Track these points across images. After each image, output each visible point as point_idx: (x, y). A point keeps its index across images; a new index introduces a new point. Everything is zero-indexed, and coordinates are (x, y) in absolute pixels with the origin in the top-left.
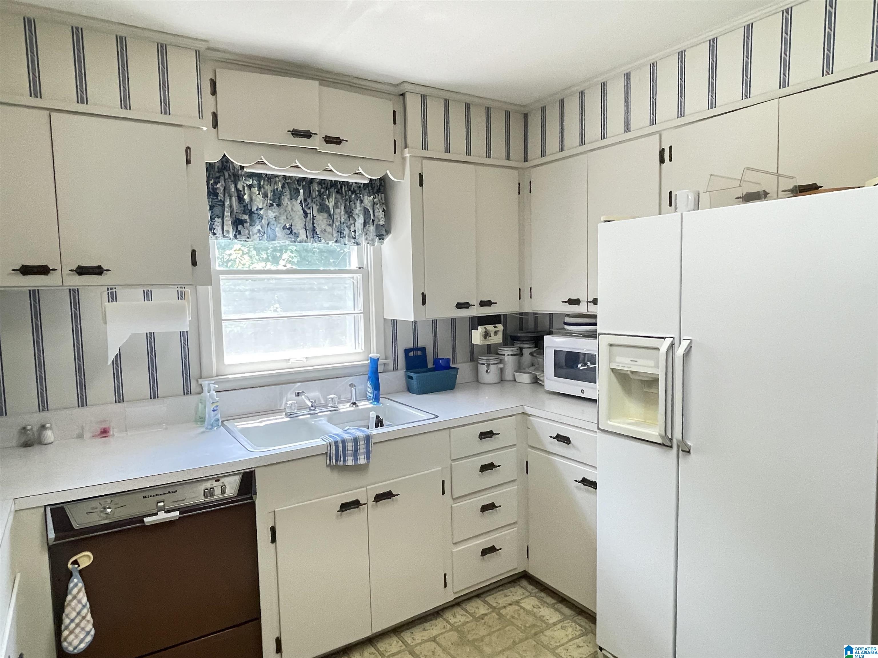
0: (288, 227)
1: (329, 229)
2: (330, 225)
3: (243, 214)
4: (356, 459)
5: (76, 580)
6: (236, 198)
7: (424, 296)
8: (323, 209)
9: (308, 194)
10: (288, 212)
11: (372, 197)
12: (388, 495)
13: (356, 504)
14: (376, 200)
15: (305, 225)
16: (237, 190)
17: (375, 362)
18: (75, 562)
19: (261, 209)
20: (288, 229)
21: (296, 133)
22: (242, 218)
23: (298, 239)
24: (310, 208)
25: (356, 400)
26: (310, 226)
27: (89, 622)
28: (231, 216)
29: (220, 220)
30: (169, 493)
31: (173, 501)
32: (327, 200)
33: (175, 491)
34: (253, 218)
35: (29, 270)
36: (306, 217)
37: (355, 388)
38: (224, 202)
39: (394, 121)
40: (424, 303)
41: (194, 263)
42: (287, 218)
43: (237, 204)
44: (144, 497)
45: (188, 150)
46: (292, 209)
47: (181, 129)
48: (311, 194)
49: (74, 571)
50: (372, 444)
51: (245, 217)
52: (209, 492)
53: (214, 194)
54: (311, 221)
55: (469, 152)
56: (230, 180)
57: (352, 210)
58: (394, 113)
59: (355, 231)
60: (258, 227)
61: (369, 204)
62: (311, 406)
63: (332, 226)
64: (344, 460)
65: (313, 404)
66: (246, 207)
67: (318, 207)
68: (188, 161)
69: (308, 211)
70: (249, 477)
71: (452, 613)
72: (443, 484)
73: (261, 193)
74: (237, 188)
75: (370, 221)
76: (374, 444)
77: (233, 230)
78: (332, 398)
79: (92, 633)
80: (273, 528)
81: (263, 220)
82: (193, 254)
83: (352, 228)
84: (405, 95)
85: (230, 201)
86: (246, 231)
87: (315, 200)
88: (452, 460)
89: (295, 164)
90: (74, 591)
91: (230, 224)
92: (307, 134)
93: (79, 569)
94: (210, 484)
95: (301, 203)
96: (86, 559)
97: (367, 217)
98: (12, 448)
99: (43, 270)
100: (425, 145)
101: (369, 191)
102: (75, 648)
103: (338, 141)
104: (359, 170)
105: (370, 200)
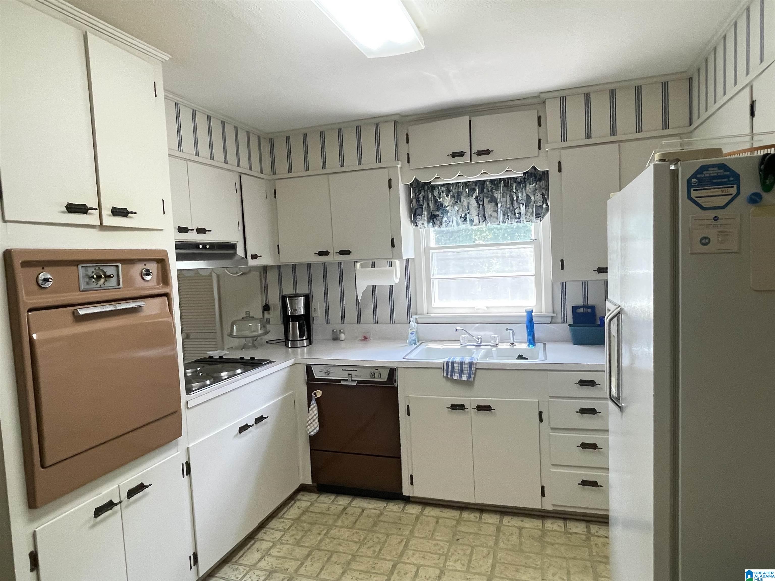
0: (462, 216)
1: (495, 214)
2: (495, 211)
3: (437, 211)
4: (461, 376)
5: (313, 402)
6: (433, 201)
7: (562, 262)
8: (494, 200)
9: (482, 191)
10: (463, 206)
11: (534, 184)
12: (488, 408)
13: (462, 407)
14: (537, 186)
15: (479, 213)
16: (434, 197)
17: (530, 313)
18: (315, 394)
19: (448, 206)
20: (463, 218)
21: (454, 155)
22: (436, 214)
23: (474, 224)
24: (481, 201)
25: (514, 341)
26: (481, 213)
27: (316, 423)
28: (428, 213)
29: (420, 217)
30: (354, 370)
31: (356, 376)
32: (495, 193)
33: (357, 371)
34: (442, 213)
35: (321, 254)
36: (479, 207)
37: (513, 332)
38: (423, 205)
39: (539, 124)
40: (563, 268)
41: (393, 246)
42: (463, 211)
43: (433, 205)
44: (343, 370)
45: (390, 180)
46: (468, 204)
47: (386, 170)
48: (484, 191)
49: (313, 397)
50: (474, 369)
51: (438, 213)
52: (372, 375)
53: (418, 201)
54: (483, 210)
55: (613, 132)
56: (429, 191)
57: (518, 197)
58: (539, 118)
59: (520, 213)
60: (445, 219)
61: (530, 191)
62: (478, 341)
63: (497, 211)
64: (452, 375)
65: (480, 340)
66: (440, 206)
67: (489, 199)
68: (390, 187)
69: (481, 203)
70: (392, 372)
71: (553, 521)
72: (541, 414)
73: (449, 195)
74: (434, 195)
75: (530, 203)
76: (476, 369)
77: (428, 222)
78: (495, 337)
79: (318, 429)
80: (408, 406)
81: (449, 214)
82: (393, 240)
83: (517, 211)
84: (545, 102)
85: (428, 204)
86: (439, 222)
87: (486, 194)
88: (550, 397)
89: (459, 174)
90: (312, 407)
91: (426, 219)
92: (461, 154)
93: (316, 397)
94: (373, 370)
95: (476, 197)
96: (319, 393)
97: (528, 201)
98: (329, 340)
99: (326, 253)
100: (564, 138)
101: (532, 179)
102: (310, 433)
103: (487, 152)
104: (508, 168)
105: (532, 187)
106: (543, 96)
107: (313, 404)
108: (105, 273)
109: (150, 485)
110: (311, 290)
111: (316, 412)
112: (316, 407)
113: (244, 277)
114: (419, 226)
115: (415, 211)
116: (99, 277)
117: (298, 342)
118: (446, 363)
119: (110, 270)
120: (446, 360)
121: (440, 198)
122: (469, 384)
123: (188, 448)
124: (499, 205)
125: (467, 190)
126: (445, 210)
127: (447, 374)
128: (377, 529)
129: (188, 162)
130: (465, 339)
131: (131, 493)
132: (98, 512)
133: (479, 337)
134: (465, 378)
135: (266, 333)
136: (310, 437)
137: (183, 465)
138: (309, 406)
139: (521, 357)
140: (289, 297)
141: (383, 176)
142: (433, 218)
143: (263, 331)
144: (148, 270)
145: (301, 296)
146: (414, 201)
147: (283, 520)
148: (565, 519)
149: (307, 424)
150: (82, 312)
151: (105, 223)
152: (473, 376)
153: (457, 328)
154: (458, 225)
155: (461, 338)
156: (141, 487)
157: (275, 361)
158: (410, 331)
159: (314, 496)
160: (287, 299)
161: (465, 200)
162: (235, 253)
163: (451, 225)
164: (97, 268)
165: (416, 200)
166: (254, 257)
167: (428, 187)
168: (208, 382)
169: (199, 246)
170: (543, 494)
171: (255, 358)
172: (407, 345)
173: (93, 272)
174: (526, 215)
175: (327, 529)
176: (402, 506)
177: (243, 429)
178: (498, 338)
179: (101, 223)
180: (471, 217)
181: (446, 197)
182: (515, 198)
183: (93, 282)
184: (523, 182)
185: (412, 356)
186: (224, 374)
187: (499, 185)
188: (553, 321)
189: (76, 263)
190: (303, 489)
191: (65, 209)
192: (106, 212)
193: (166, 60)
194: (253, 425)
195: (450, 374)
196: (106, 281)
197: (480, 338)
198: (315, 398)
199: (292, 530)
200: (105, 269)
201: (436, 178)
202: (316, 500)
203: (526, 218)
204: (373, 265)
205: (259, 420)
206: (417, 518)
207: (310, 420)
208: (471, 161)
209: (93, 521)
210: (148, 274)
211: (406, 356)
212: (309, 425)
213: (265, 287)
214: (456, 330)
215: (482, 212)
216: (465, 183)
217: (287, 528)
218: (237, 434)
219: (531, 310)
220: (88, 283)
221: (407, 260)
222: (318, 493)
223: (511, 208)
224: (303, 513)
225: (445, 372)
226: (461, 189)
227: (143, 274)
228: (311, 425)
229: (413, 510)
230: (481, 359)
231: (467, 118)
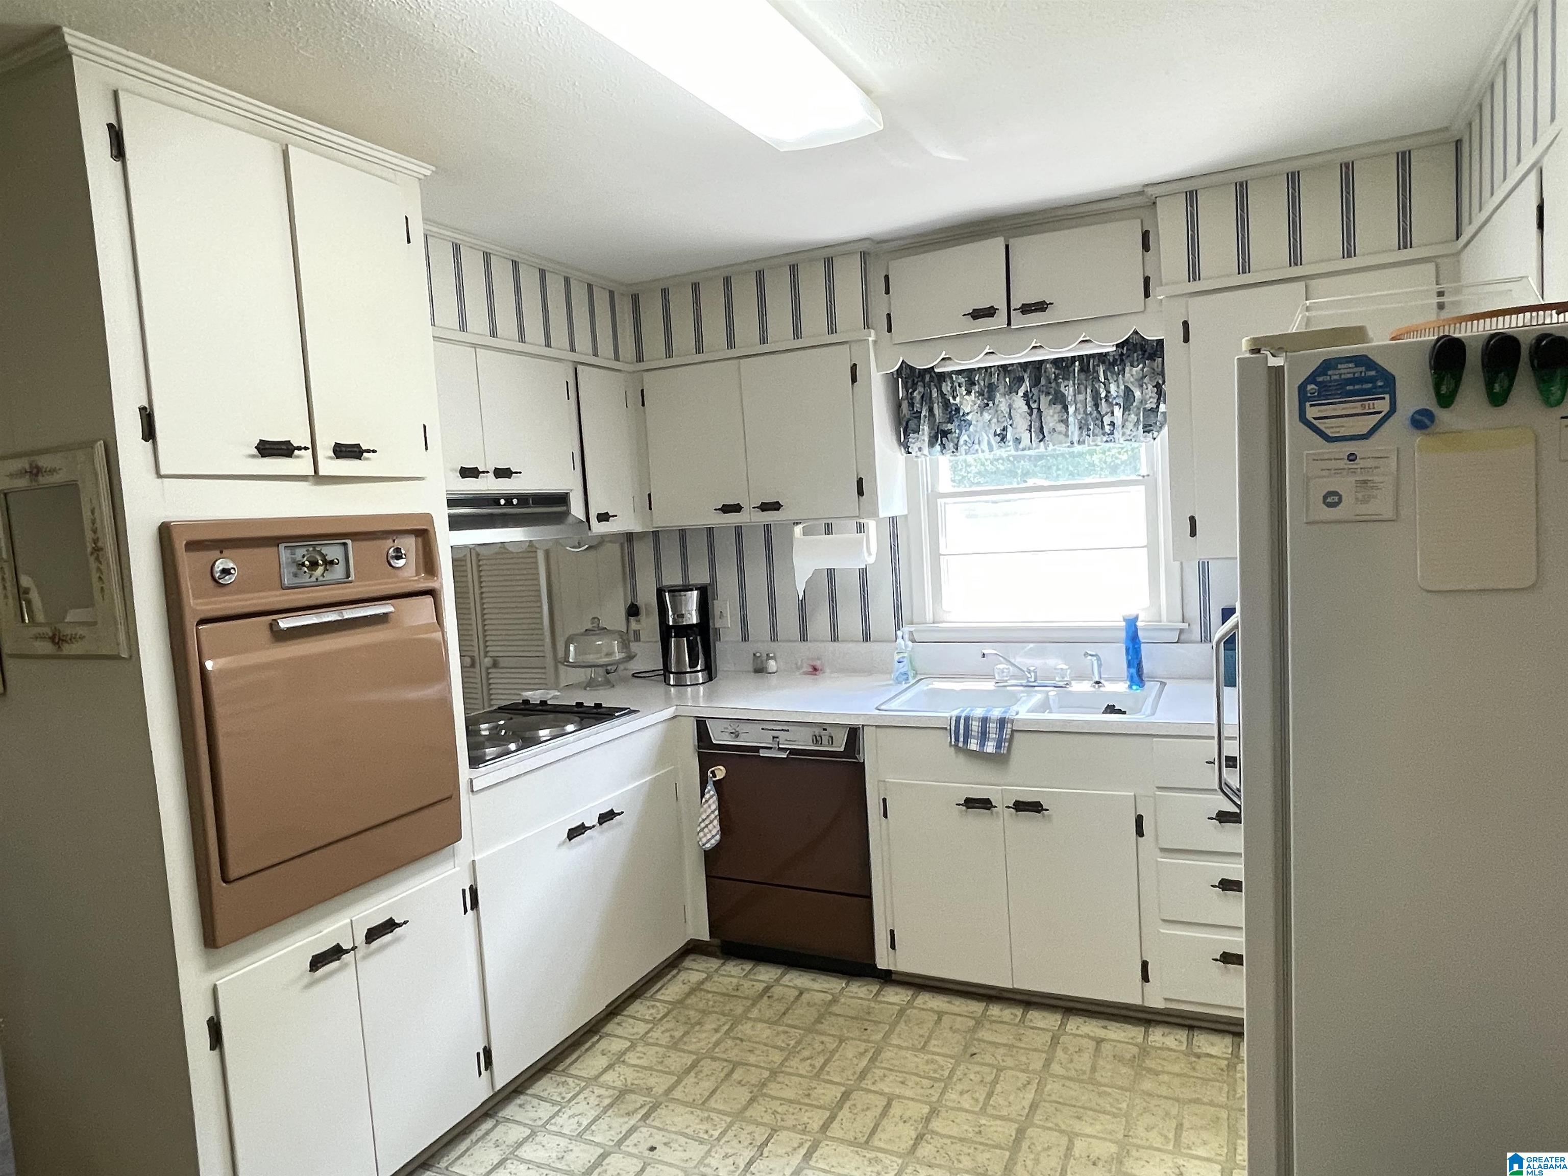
0: (998, 432)
1: (1061, 427)
2: (1062, 421)
3: (948, 423)
5: (709, 788)
6: (940, 404)
7: (1192, 520)
8: (1059, 400)
9: (1036, 382)
10: (999, 412)
11: (1141, 366)
12: (1035, 807)
13: (985, 804)
14: (1145, 370)
15: (1030, 426)
16: (943, 395)
17: (1132, 625)
18: (713, 772)
19: (969, 413)
20: (999, 435)
21: (977, 314)
22: (946, 429)
23: (1021, 446)
24: (1035, 401)
25: (1100, 677)
26: (1036, 425)
27: (714, 827)
28: (931, 428)
29: (916, 435)
30: (783, 730)
31: (787, 740)
32: (1062, 386)
33: (788, 731)
34: (959, 427)
35: (727, 509)
36: (1031, 414)
37: (1099, 659)
38: (921, 412)
39: (1146, 247)
40: (1193, 533)
41: (860, 492)
42: (998, 421)
43: (941, 411)
44: (763, 729)
45: (854, 368)
46: (1010, 407)
47: (847, 346)
48: (1040, 382)
49: (709, 779)
50: (1009, 731)
51: (950, 426)
52: (817, 740)
53: (911, 405)
54: (1038, 420)
55: (1295, 259)
56: (932, 384)
57: (1108, 392)
58: (1146, 235)
59: (1112, 424)
60: (964, 438)
61: (1132, 379)
62: (1029, 675)
63: (1066, 422)
64: (965, 742)
65: (1032, 674)
66: (953, 413)
67: (1051, 397)
68: (854, 380)
69: (1034, 406)
70: (854, 734)
71: (1167, 1030)
72: (1139, 820)
73: (973, 391)
74: (942, 392)
75: (1132, 405)
76: (1013, 731)
77: (932, 444)
78: (1062, 669)
79: (718, 837)
80: (884, 800)
81: (972, 428)
82: (860, 482)
83: (1107, 420)
84: (1154, 203)
85: (931, 410)
86: (951, 445)
87: (1044, 388)
88: (1157, 787)
89: (987, 350)
90: (707, 796)
91: (927, 439)
92: (990, 312)
93: (714, 779)
94: (817, 731)
95: (1025, 395)
96: (720, 772)
97: (1127, 400)
98: (749, 672)
99: (737, 508)
100: (1194, 274)
101: (1137, 357)
102: (704, 845)
103: (1041, 307)
104: (1084, 337)
105: (1136, 371)
106: (1150, 191)
107: (709, 792)
108: (324, 557)
109: (405, 922)
110: (713, 577)
111: (714, 807)
112: (715, 798)
113: (592, 554)
114: (914, 454)
115: (907, 424)
116: (314, 565)
117: (687, 675)
118: (954, 719)
119: (333, 552)
120: (955, 713)
121: (954, 398)
122: (1000, 759)
123: (474, 861)
124: (1071, 409)
125: (1007, 380)
126: (965, 421)
127: (957, 740)
128: (824, 1027)
129: (477, 349)
130: (1003, 672)
131: (373, 935)
132: (317, 962)
133: (1032, 669)
134: (990, 748)
135: (630, 657)
136: (705, 851)
137: (464, 891)
138: (702, 796)
139: (1111, 709)
140: (669, 591)
141: (841, 359)
142: (940, 436)
143: (623, 655)
144: (398, 550)
145: (691, 590)
146: (905, 405)
147: (653, 1003)
148: (1191, 1028)
149: (699, 829)
150: (284, 624)
151: (321, 473)
152: (1007, 744)
153: (985, 652)
154: (991, 449)
155: (996, 671)
156: (390, 926)
157: (638, 711)
158: (897, 658)
159: (713, 964)
160: (667, 594)
161: (1002, 400)
162: (568, 513)
163: (977, 450)
164: (311, 549)
165: (909, 403)
166: (604, 517)
167: (931, 376)
168: (513, 747)
169: (499, 500)
170: (1145, 978)
171: (603, 705)
172: (891, 682)
173: (304, 556)
174: (1123, 427)
175: (732, 1022)
176: (875, 988)
177: (575, 833)
178: (1069, 671)
179: (316, 471)
180: (1015, 434)
181: (966, 394)
182: (1103, 395)
183: (305, 572)
184: (1118, 363)
185: (894, 705)
186: (544, 733)
187: (1071, 369)
188: (1182, 637)
189: (274, 541)
190: (693, 949)
191: (255, 451)
192: (325, 451)
193: (425, 176)
194: (594, 826)
195: (961, 739)
196: (326, 570)
197: (1034, 671)
198: (714, 781)
199: (668, 1021)
200: (325, 550)
201: (943, 359)
202: (716, 971)
203: (1124, 434)
204: (828, 530)
205: (607, 817)
206: (902, 1012)
207: (704, 820)
208: (1009, 324)
209: (308, 977)
210: (398, 558)
211: (882, 704)
212: (702, 830)
213: (630, 572)
214: (984, 655)
215: (1038, 424)
216: (1004, 367)
217: (659, 1016)
218: (564, 842)
219: (1135, 616)
220: (295, 575)
221: (893, 520)
222: (723, 959)
223: (1095, 414)
224: (692, 991)
225: (953, 736)
226: (994, 379)
227: (389, 558)
228: (706, 830)
229: (896, 996)
230: (1028, 711)
231: (999, 243)
